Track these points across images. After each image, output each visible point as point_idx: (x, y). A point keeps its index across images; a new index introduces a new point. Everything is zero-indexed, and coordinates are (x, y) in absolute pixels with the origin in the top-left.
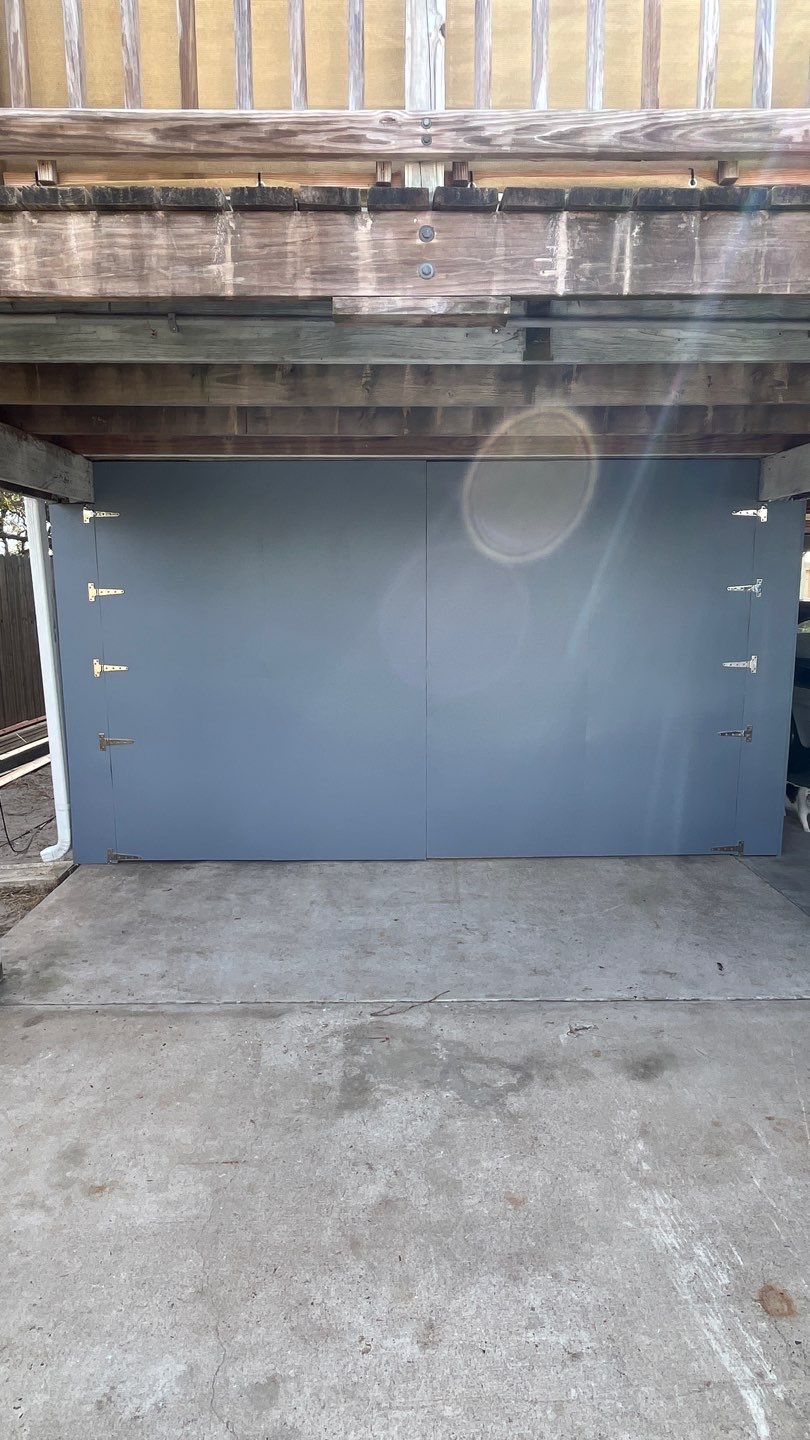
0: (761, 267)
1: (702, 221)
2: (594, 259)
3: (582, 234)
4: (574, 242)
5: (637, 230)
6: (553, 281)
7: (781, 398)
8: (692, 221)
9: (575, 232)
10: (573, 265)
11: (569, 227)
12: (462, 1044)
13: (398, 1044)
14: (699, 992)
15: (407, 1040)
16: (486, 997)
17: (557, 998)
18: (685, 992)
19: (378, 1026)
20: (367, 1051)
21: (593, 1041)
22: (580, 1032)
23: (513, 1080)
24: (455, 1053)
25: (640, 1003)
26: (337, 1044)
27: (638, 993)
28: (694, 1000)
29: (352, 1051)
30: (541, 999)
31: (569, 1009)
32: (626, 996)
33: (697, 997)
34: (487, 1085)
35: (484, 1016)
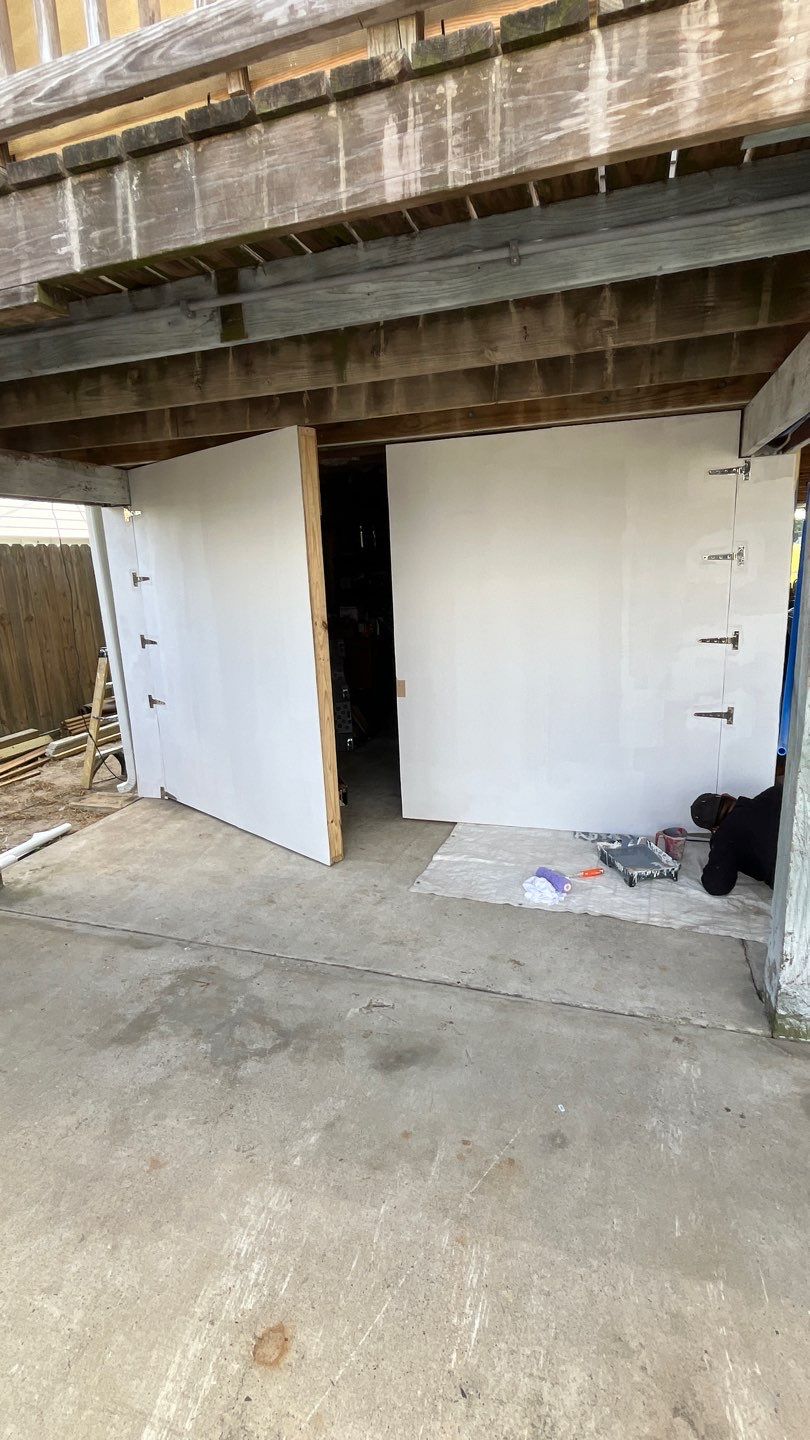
0: (264, 195)
1: (197, 154)
2: (102, 225)
3: (88, 198)
4: (81, 210)
5: (136, 181)
6: (69, 257)
7: (610, 340)
8: (186, 157)
9: (81, 199)
10: (84, 236)
11: (75, 194)
12: (261, 1001)
13: (211, 991)
14: (528, 988)
15: (222, 989)
16: (326, 958)
17: (386, 971)
18: (513, 986)
19: (212, 971)
20: (182, 992)
21: (377, 1020)
22: (373, 1009)
23: (269, 1045)
24: (247, 1009)
25: (458, 990)
26: (167, 981)
27: (465, 979)
28: (516, 996)
29: (171, 990)
30: (371, 969)
31: (386, 984)
32: (452, 979)
33: (521, 993)
34: (243, 1045)
35: (306, 977)
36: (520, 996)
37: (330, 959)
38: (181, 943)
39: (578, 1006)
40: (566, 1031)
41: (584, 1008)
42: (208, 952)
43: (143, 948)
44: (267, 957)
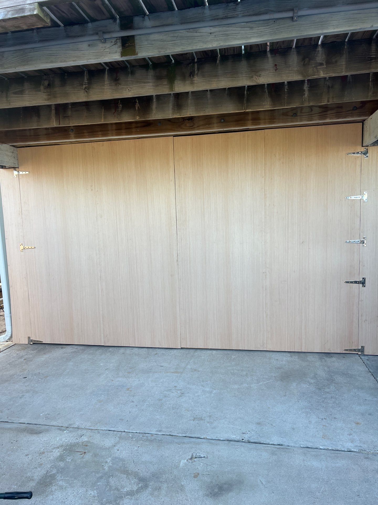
7: (322, 73)
12: (123, 460)
13: (88, 457)
14: (284, 440)
15: (95, 455)
16: (157, 431)
17: (196, 436)
18: (276, 440)
19: (85, 445)
20: (69, 459)
21: (199, 466)
22: (196, 460)
23: (135, 488)
24: (115, 466)
25: (243, 444)
26: (57, 453)
27: (246, 437)
28: (279, 445)
29: (61, 458)
30: (187, 435)
31: (199, 444)
32: (238, 438)
33: (281, 443)
34: (118, 490)
35: (147, 443)
36: (282, 445)
37: (160, 431)
38: (60, 428)
39: (317, 448)
40: (316, 464)
41: (321, 449)
42: (80, 432)
43: (36, 433)
44: (120, 433)
